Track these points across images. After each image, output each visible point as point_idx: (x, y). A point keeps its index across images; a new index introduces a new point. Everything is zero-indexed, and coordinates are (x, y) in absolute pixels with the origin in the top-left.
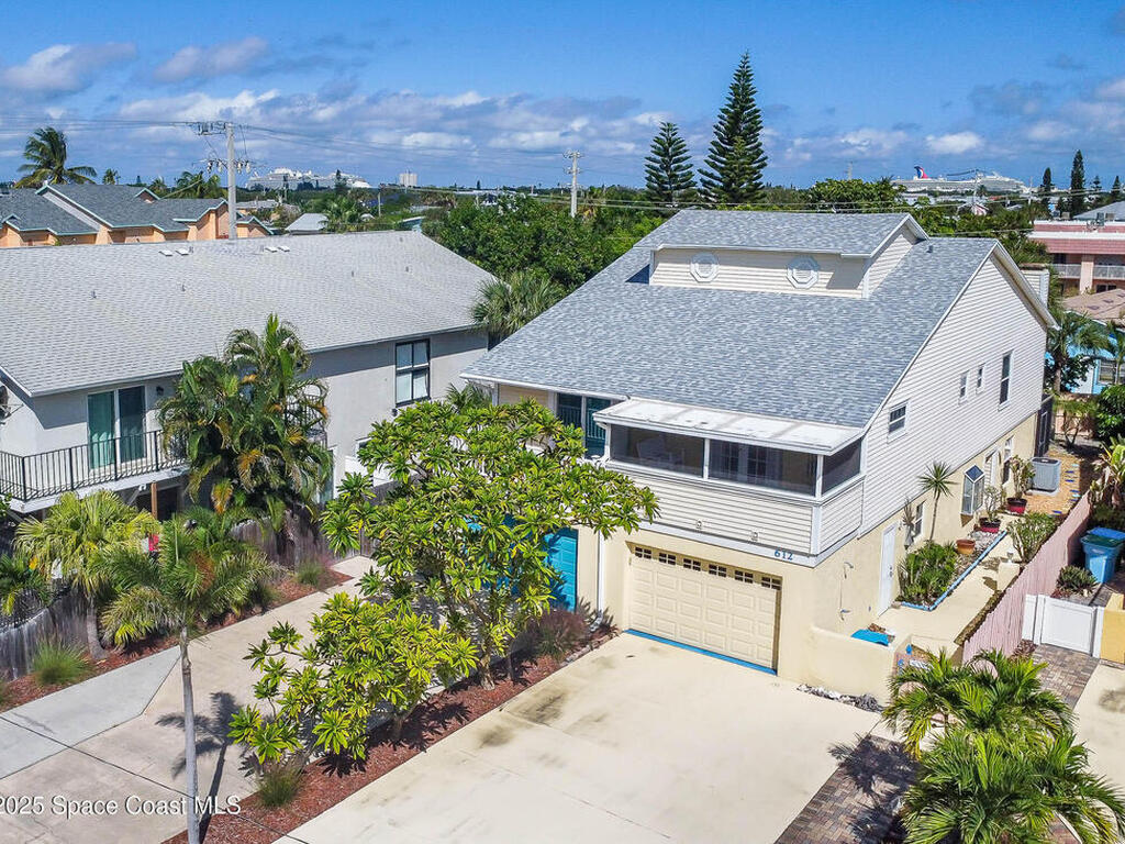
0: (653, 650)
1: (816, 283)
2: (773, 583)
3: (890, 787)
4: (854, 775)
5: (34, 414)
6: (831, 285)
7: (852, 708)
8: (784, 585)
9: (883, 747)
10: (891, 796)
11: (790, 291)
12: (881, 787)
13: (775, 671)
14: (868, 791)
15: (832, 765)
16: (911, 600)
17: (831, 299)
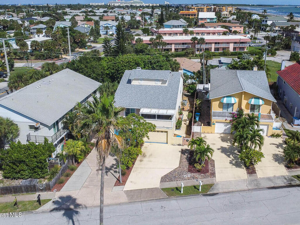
0: (150, 144)
1: (159, 84)
2: (167, 132)
3: (187, 154)
4: (183, 154)
5: (48, 129)
6: (161, 84)
7: (178, 146)
8: (168, 132)
9: (184, 150)
10: (188, 155)
11: (155, 85)
12: (186, 154)
13: (167, 143)
14: (185, 155)
15: (180, 153)
16: (177, 129)
17: (162, 86)
